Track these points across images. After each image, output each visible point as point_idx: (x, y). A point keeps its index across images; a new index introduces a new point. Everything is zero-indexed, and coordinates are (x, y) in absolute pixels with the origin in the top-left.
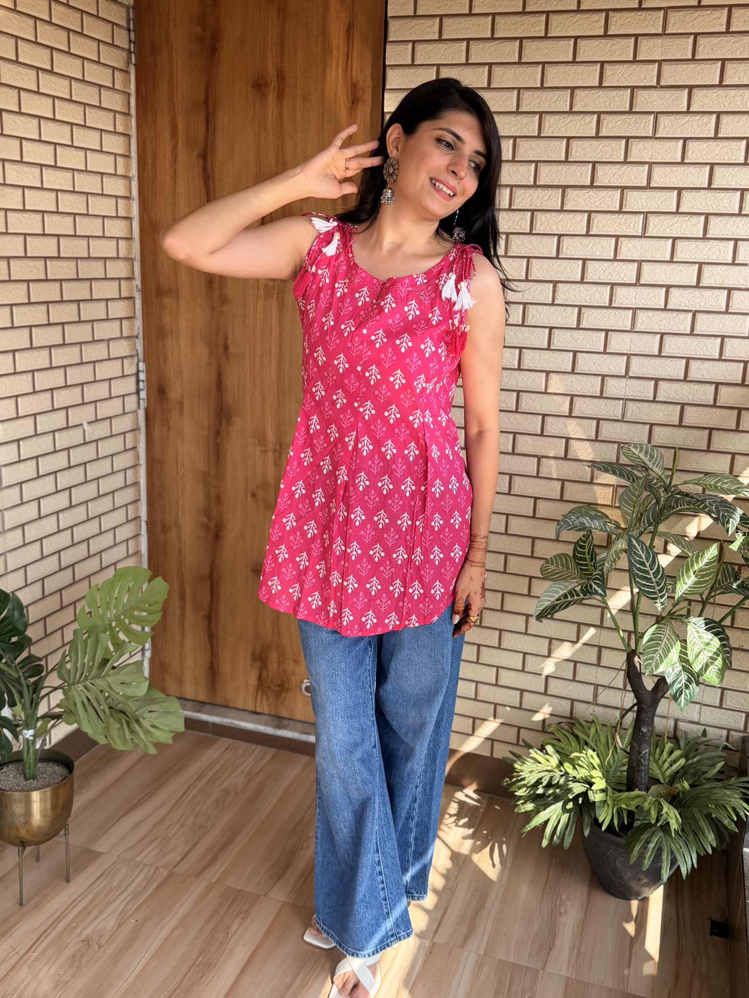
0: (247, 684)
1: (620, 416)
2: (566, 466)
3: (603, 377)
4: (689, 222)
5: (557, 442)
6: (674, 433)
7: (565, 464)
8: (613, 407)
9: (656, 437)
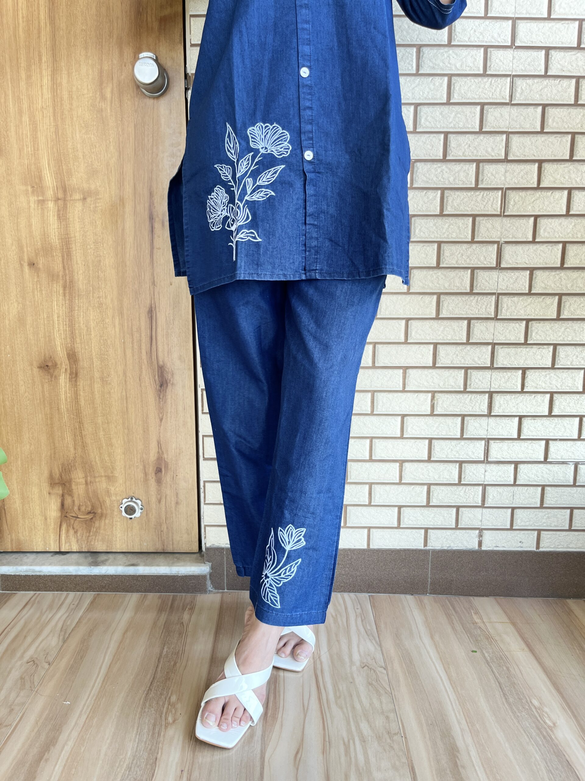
0: (46, 519)
1: (508, 98)
2: (446, 170)
3: (486, 48)
5: (434, 139)
6: (569, 113)
7: (444, 167)
8: (499, 86)
9: (550, 120)
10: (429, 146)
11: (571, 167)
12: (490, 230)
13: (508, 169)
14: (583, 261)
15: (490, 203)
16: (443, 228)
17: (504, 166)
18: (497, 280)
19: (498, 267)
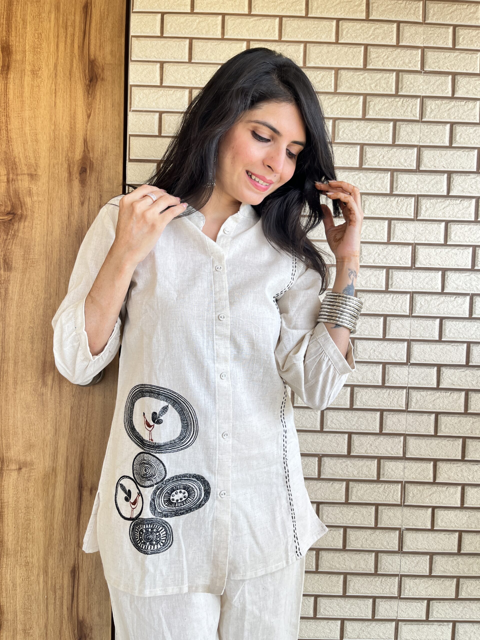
1: (404, 406)
2: (350, 464)
3: (384, 364)
4: (461, 205)
5: (339, 439)
6: (460, 421)
7: (349, 462)
8: (396, 396)
9: (443, 426)
10: (334, 444)
11: (464, 467)
12: (392, 518)
13: (406, 466)
14: (478, 549)
15: (391, 494)
16: (348, 515)
17: (403, 464)
18: (399, 563)
19: (400, 551)
